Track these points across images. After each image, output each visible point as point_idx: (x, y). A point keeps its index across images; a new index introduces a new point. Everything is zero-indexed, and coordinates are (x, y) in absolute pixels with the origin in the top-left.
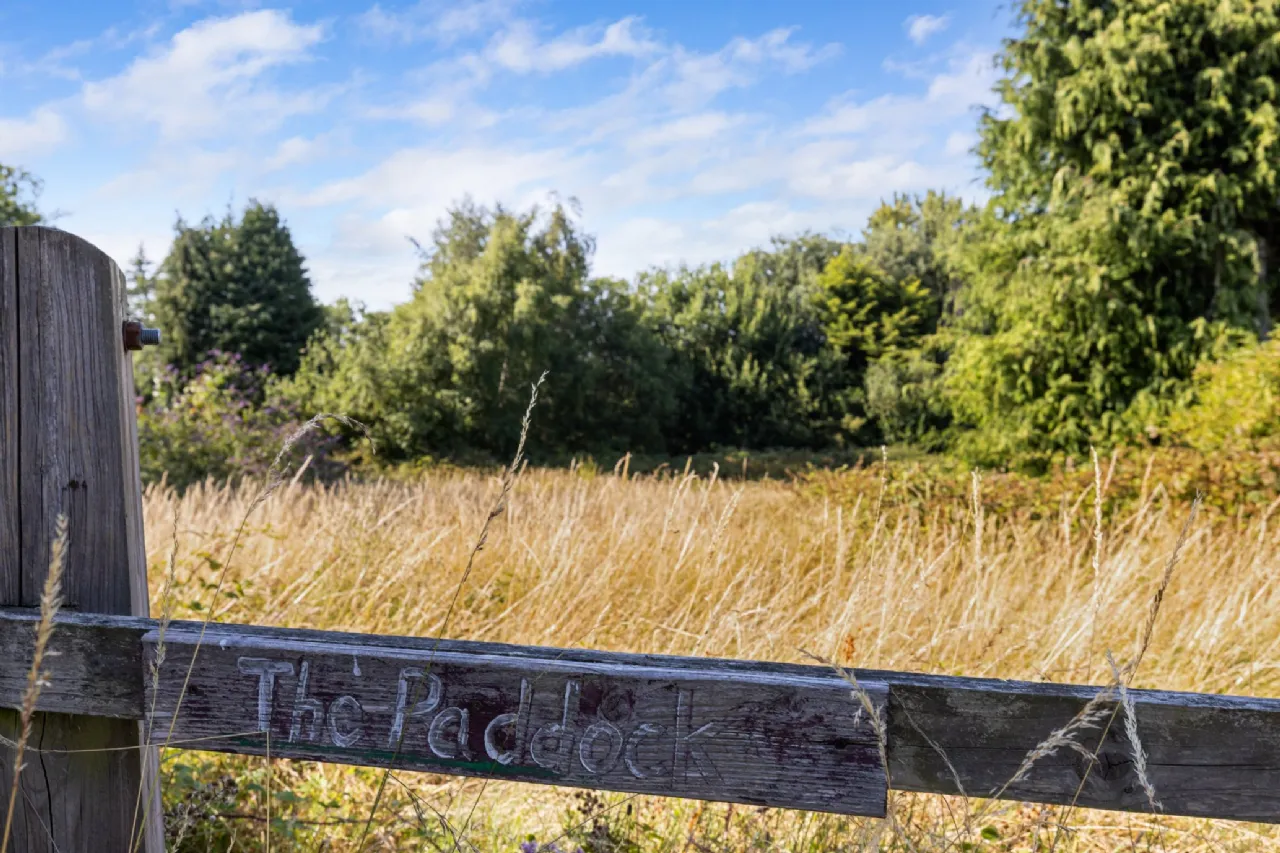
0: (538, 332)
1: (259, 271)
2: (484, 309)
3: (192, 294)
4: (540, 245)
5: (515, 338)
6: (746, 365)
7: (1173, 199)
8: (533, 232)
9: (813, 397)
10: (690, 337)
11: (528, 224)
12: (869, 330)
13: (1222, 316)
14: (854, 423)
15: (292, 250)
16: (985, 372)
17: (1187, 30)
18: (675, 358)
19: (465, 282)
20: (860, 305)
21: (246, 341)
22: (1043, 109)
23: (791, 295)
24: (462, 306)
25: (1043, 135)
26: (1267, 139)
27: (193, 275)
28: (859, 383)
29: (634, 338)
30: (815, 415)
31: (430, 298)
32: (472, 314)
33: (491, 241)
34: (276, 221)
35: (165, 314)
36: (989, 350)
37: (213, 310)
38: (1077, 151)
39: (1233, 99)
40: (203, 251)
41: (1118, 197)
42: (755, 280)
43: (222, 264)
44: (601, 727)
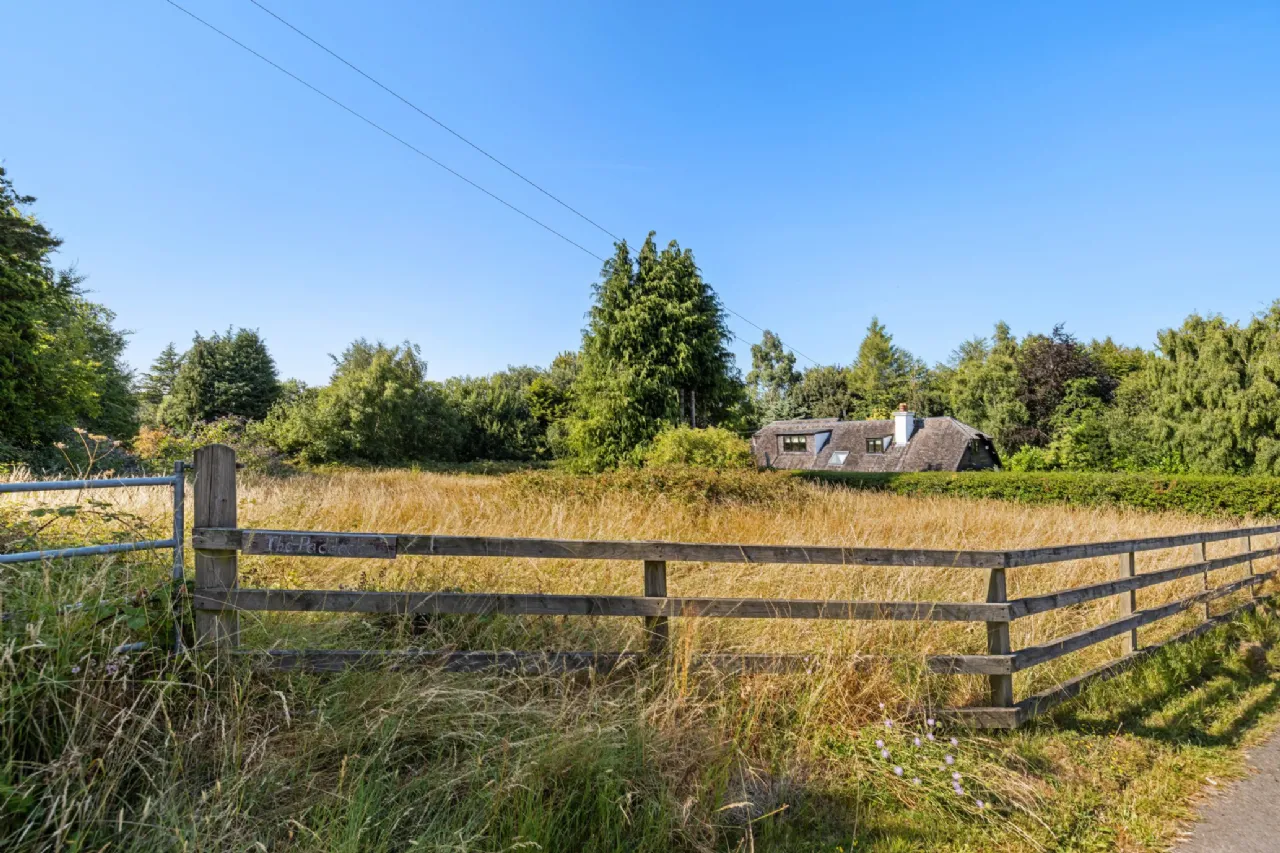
0: (395, 405)
1: (245, 366)
2: (368, 393)
3: (204, 375)
4: (399, 364)
5: (384, 407)
6: (495, 424)
7: (651, 374)
8: (397, 358)
9: (524, 438)
10: (470, 410)
11: (394, 355)
12: (549, 411)
13: (667, 417)
14: (541, 450)
15: (265, 356)
16: (582, 435)
17: (657, 311)
18: (462, 419)
19: (360, 380)
20: (545, 400)
21: (236, 401)
22: (606, 335)
23: (517, 394)
24: (357, 391)
25: (605, 344)
26: (682, 355)
27: (205, 365)
28: (544, 433)
29: (443, 409)
30: (524, 446)
31: (341, 386)
32: (362, 395)
33: (375, 361)
34: (256, 341)
35: (186, 385)
36: (584, 426)
37: (216, 384)
38: (617, 351)
39: (672, 339)
40: (212, 354)
41: (631, 371)
42: (501, 387)
43: (223, 361)
44: (342, 546)
